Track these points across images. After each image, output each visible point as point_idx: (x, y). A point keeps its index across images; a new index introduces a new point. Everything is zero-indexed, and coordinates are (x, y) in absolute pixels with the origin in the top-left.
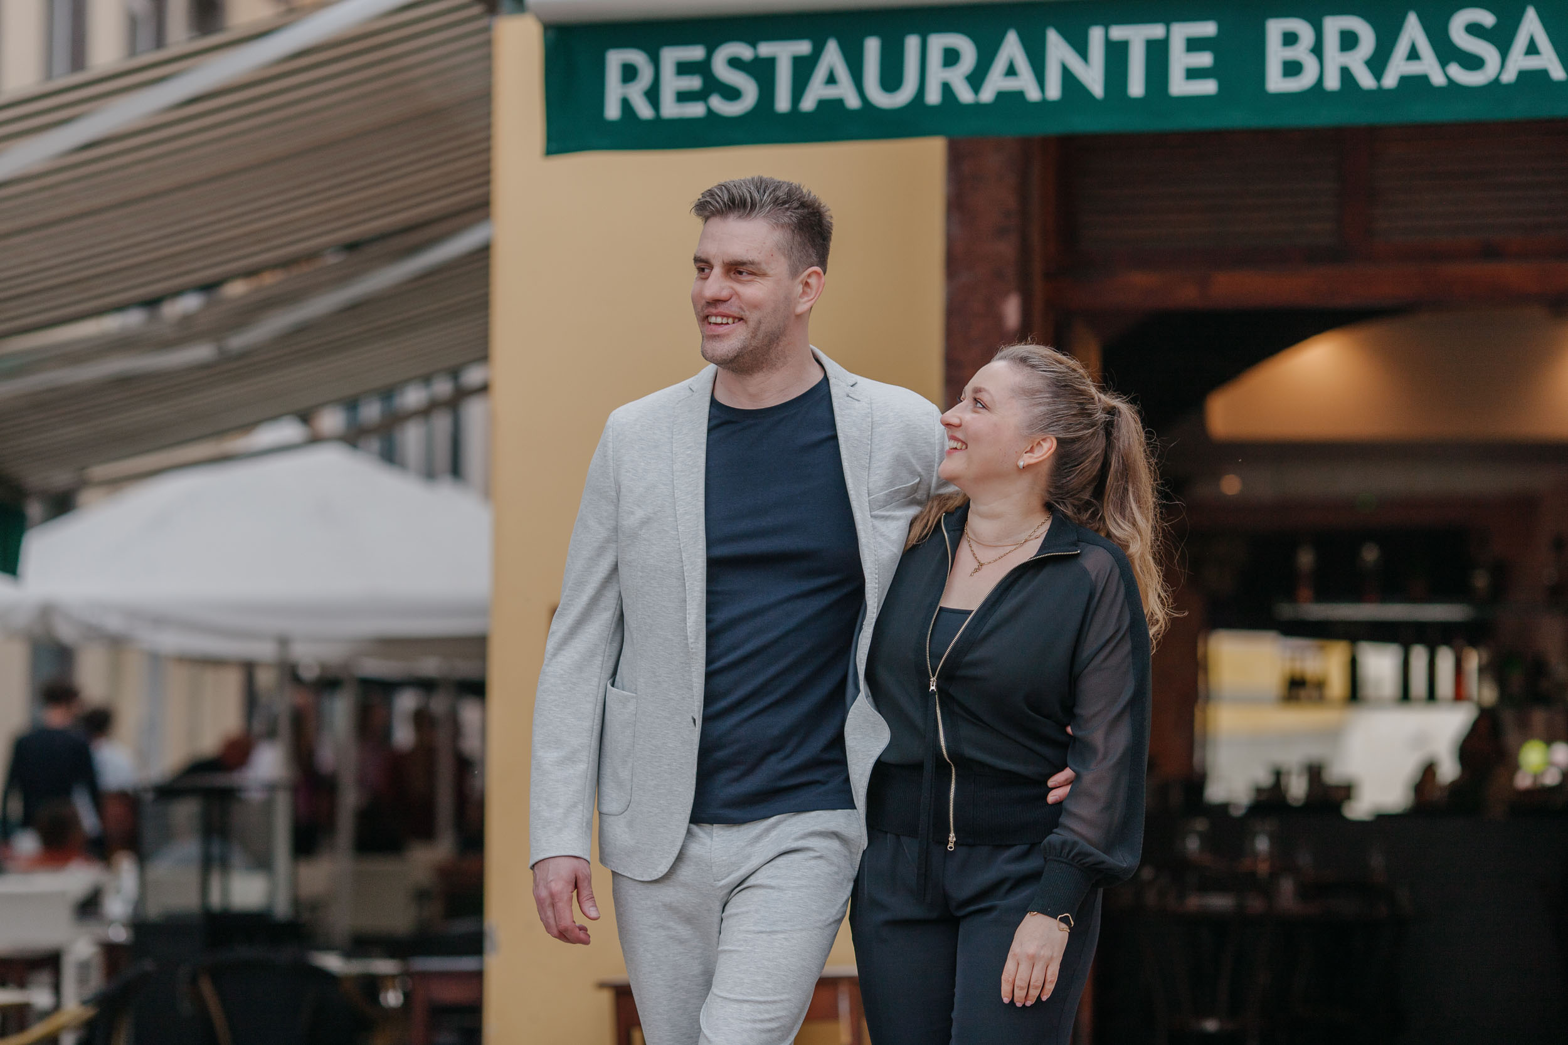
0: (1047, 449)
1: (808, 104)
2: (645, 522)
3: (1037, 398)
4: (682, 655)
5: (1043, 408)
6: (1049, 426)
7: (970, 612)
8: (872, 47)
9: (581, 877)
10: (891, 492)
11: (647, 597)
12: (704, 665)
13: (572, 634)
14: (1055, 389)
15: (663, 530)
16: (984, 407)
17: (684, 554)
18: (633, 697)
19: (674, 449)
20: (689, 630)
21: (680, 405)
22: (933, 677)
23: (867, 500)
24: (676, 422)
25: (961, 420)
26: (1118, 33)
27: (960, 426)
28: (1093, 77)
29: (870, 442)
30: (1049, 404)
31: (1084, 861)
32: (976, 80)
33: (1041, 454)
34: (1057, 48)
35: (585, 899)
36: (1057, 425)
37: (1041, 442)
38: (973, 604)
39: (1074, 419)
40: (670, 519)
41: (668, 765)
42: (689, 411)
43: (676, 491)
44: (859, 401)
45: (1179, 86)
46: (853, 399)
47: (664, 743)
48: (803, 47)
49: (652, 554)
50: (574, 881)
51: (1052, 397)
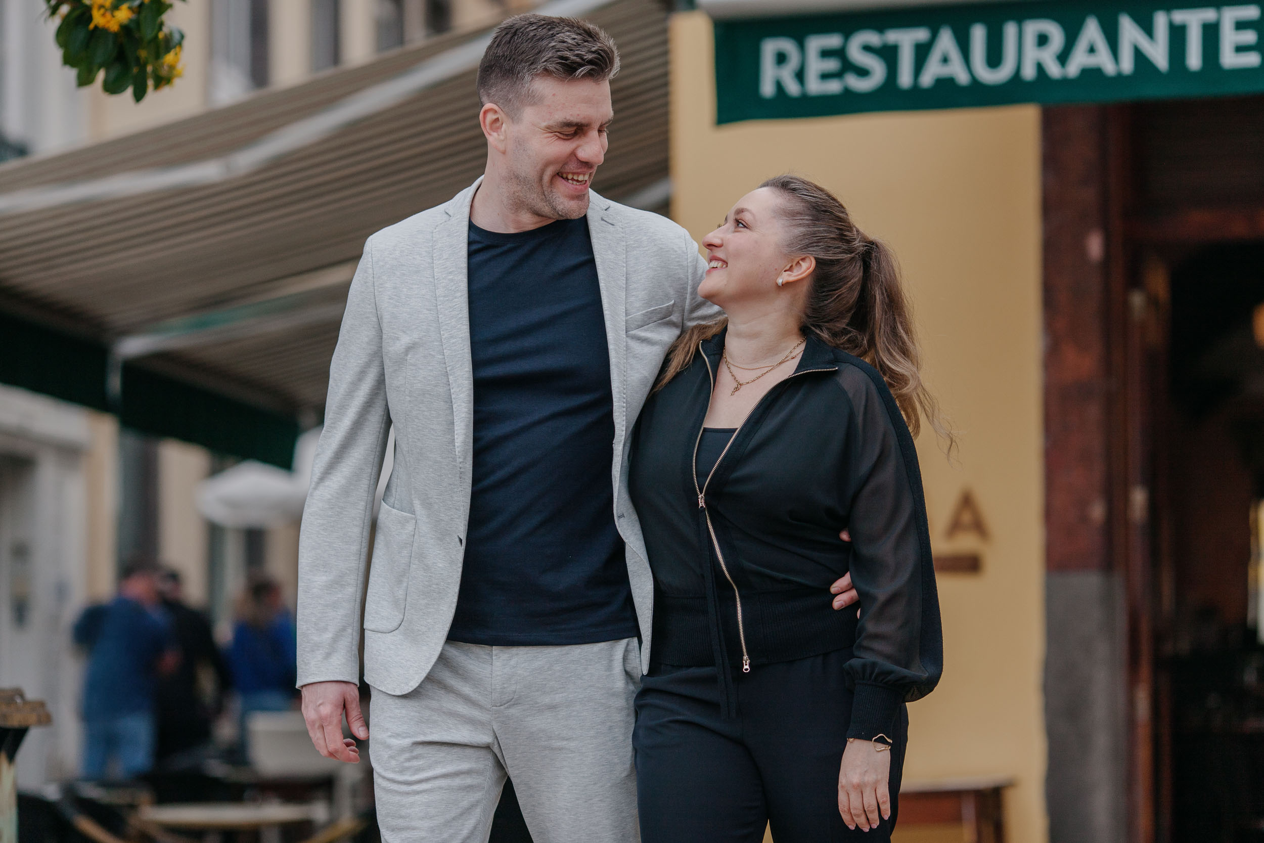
0: (807, 267)
1: (927, 79)
2: (410, 348)
3: (798, 219)
4: (450, 476)
5: (802, 229)
6: (807, 246)
7: (734, 430)
8: (978, 34)
9: (349, 700)
10: (647, 312)
11: (416, 420)
12: (471, 485)
13: (338, 459)
14: (814, 212)
15: (430, 354)
16: (745, 227)
17: (451, 377)
18: (412, 518)
19: (435, 274)
20: (457, 450)
21: (437, 230)
22: (701, 493)
23: (624, 319)
24: (436, 247)
25: (722, 240)
26: (1179, 16)
27: (721, 246)
28: (1159, 54)
29: (625, 265)
30: (808, 225)
31: (886, 680)
32: (1063, 58)
33: (800, 272)
34: (1129, 30)
35: (353, 720)
36: (816, 246)
37: (801, 262)
38: (738, 422)
39: (833, 242)
40: (435, 343)
41: (437, 584)
42: (448, 236)
43: (440, 316)
44: (613, 225)
45: (1229, 59)
46: (608, 223)
47: (434, 563)
48: (921, 34)
49: (418, 379)
50: (343, 703)
51: (811, 220)
